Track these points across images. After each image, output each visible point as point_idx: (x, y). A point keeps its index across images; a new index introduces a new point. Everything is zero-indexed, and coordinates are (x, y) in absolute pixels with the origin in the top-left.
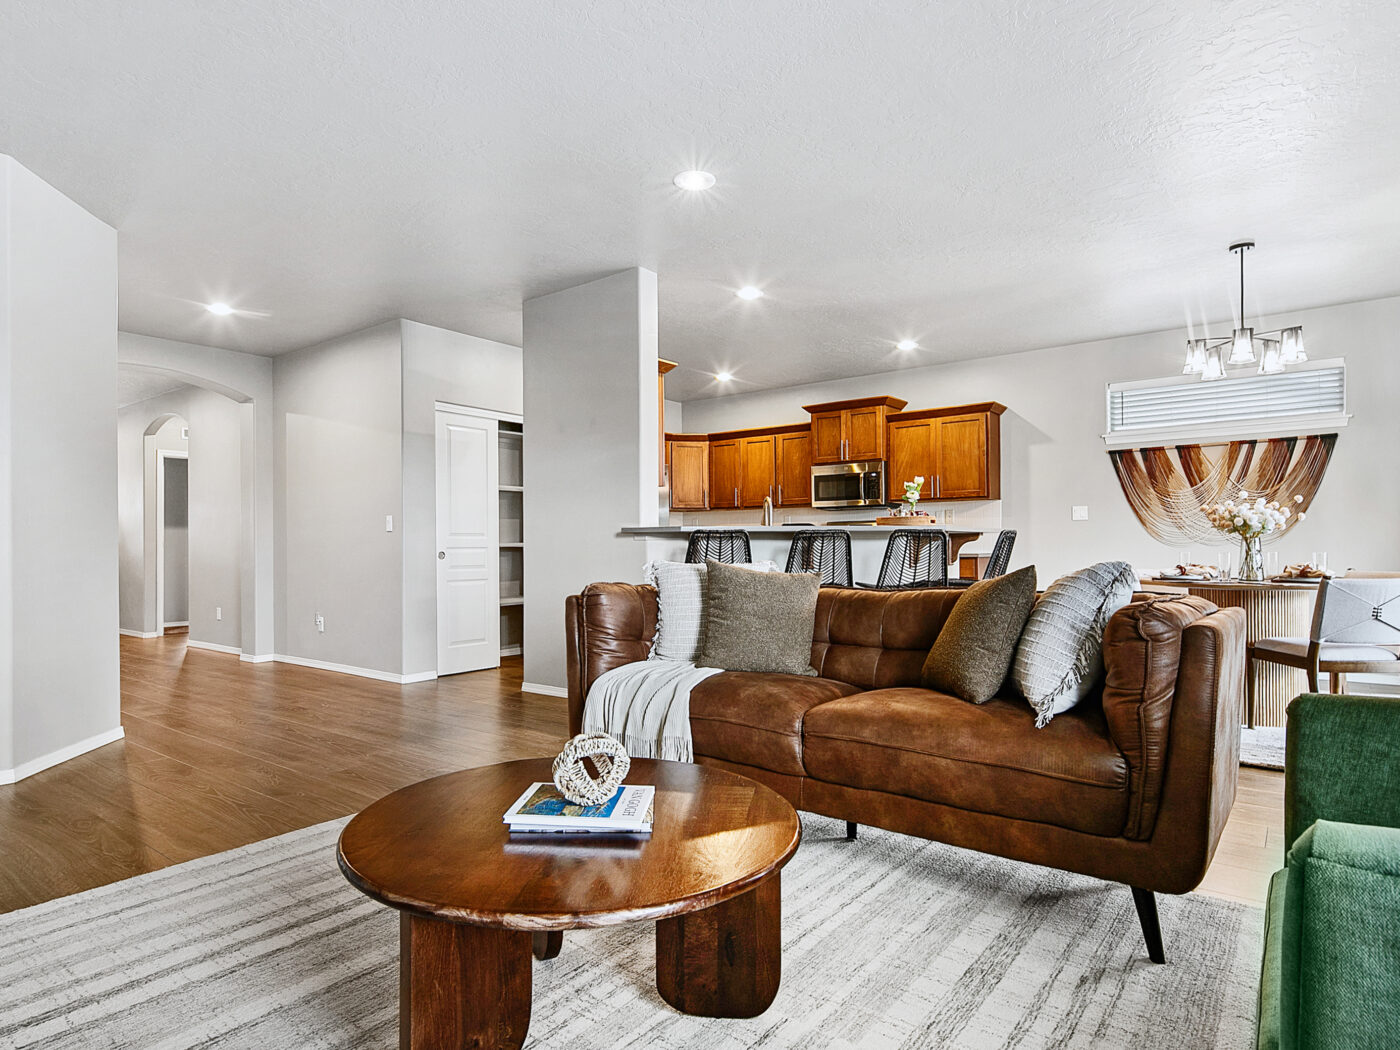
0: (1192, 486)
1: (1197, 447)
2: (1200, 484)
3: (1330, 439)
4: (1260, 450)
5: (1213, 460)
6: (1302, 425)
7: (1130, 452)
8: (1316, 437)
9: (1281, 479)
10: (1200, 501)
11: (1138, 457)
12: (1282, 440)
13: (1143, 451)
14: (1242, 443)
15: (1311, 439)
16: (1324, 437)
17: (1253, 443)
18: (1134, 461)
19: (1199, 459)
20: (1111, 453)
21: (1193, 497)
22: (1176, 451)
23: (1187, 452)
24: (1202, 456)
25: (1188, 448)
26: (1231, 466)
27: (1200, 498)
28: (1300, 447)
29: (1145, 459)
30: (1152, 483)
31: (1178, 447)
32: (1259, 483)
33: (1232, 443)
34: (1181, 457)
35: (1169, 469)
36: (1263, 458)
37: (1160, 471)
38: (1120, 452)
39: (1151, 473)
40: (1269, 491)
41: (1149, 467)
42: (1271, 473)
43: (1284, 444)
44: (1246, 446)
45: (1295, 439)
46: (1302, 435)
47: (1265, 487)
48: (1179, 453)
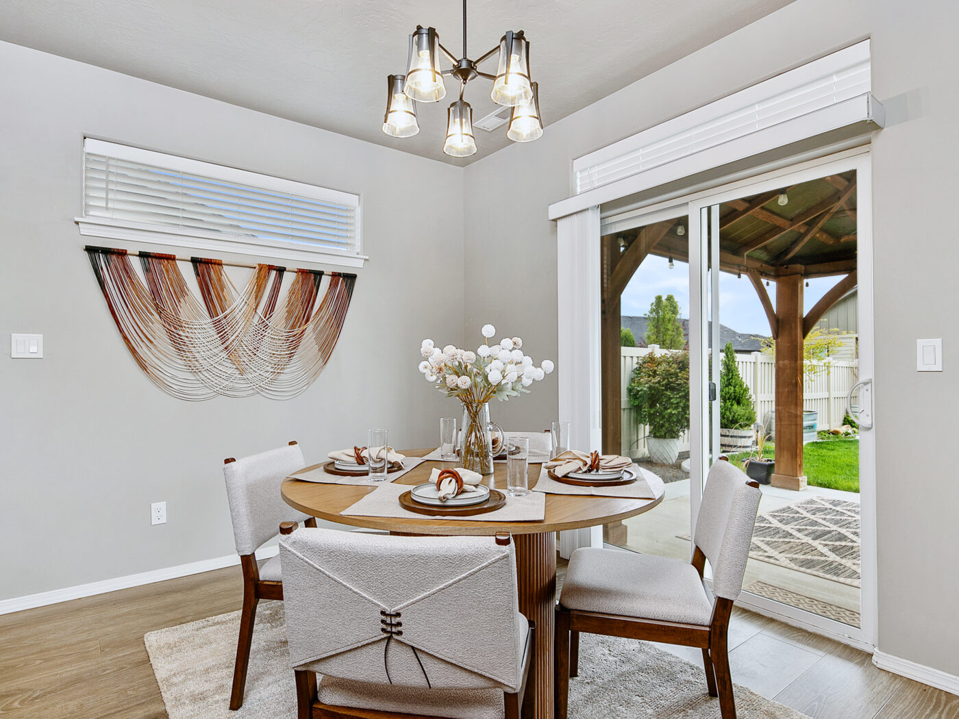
0: (211, 317)
1: (220, 264)
2: (221, 316)
3: (350, 278)
4: (289, 279)
5: (237, 283)
6: (329, 260)
7: (122, 254)
8: (339, 275)
9: (307, 321)
10: (222, 337)
11: (136, 264)
12: (311, 272)
13: (143, 255)
14: (271, 268)
15: (335, 276)
16: (347, 276)
17: (281, 271)
18: (127, 269)
19: (220, 280)
20: (91, 250)
21: (213, 332)
22: (191, 265)
23: (205, 268)
24: (224, 278)
25: (208, 262)
26: (258, 297)
27: (222, 333)
28: (325, 282)
29: (147, 270)
30: (156, 305)
31: (195, 261)
32: (287, 319)
33: (261, 267)
34: (197, 274)
35: (181, 290)
36: (292, 292)
37: (168, 291)
38: (107, 252)
39: (155, 293)
40: (297, 331)
41: (152, 282)
42: (298, 311)
43: (311, 277)
44: (274, 273)
45: (320, 274)
46: (328, 270)
47: (293, 327)
48: (196, 268)
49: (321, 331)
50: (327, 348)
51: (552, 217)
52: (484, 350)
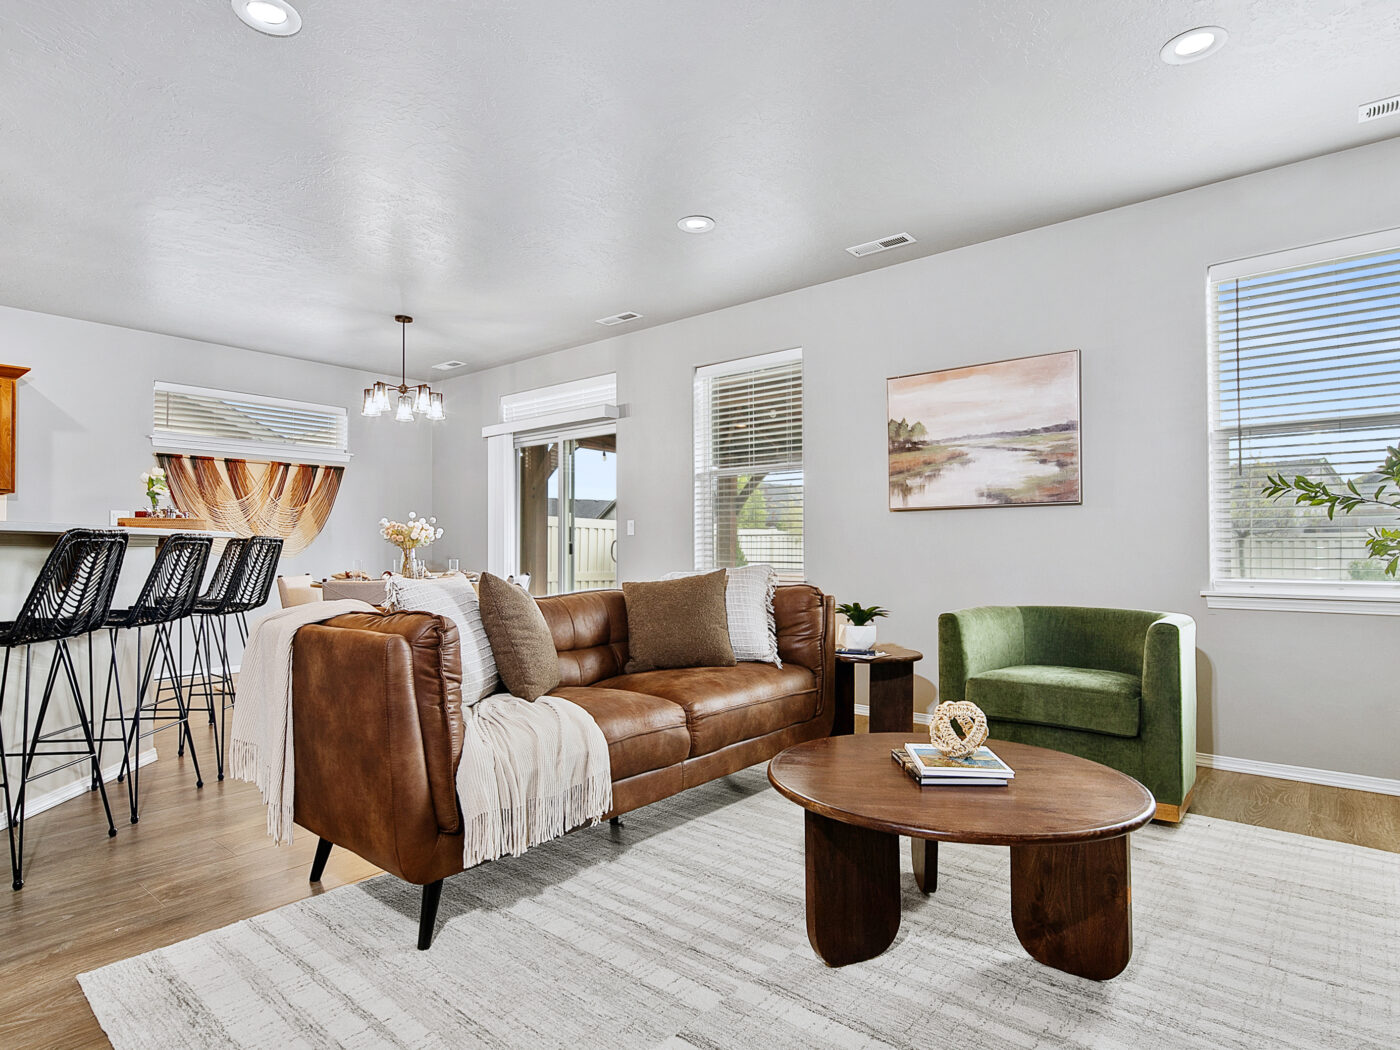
0: (238, 498)
1: (244, 462)
2: (244, 499)
3: (339, 470)
4: (293, 471)
5: (256, 474)
6: (322, 457)
7: (179, 457)
8: (331, 468)
9: (306, 502)
10: (245, 513)
11: (187, 464)
12: (309, 466)
13: (192, 458)
14: (280, 464)
15: (328, 468)
16: (336, 469)
17: (287, 466)
18: (182, 467)
19: (244, 473)
20: (159, 456)
21: (238, 509)
22: (223, 463)
23: (233, 465)
24: (246, 471)
25: (235, 461)
26: (270, 485)
27: (245, 510)
28: (320, 473)
29: (195, 467)
30: (200, 490)
31: (226, 461)
32: (292, 500)
33: (273, 463)
34: (228, 470)
35: (218, 481)
36: (295, 480)
37: (208, 481)
38: (169, 456)
39: (200, 482)
40: (299, 508)
41: (198, 476)
42: (300, 493)
43: (309, 471)
44: (282, 467)
45: (317, 467)
46: (322, 465)
47: (296, 505)
48: (227, 466)
49: (316, 510)
50: (320, 522)
51: (484, 435)
52: (411, 524)
